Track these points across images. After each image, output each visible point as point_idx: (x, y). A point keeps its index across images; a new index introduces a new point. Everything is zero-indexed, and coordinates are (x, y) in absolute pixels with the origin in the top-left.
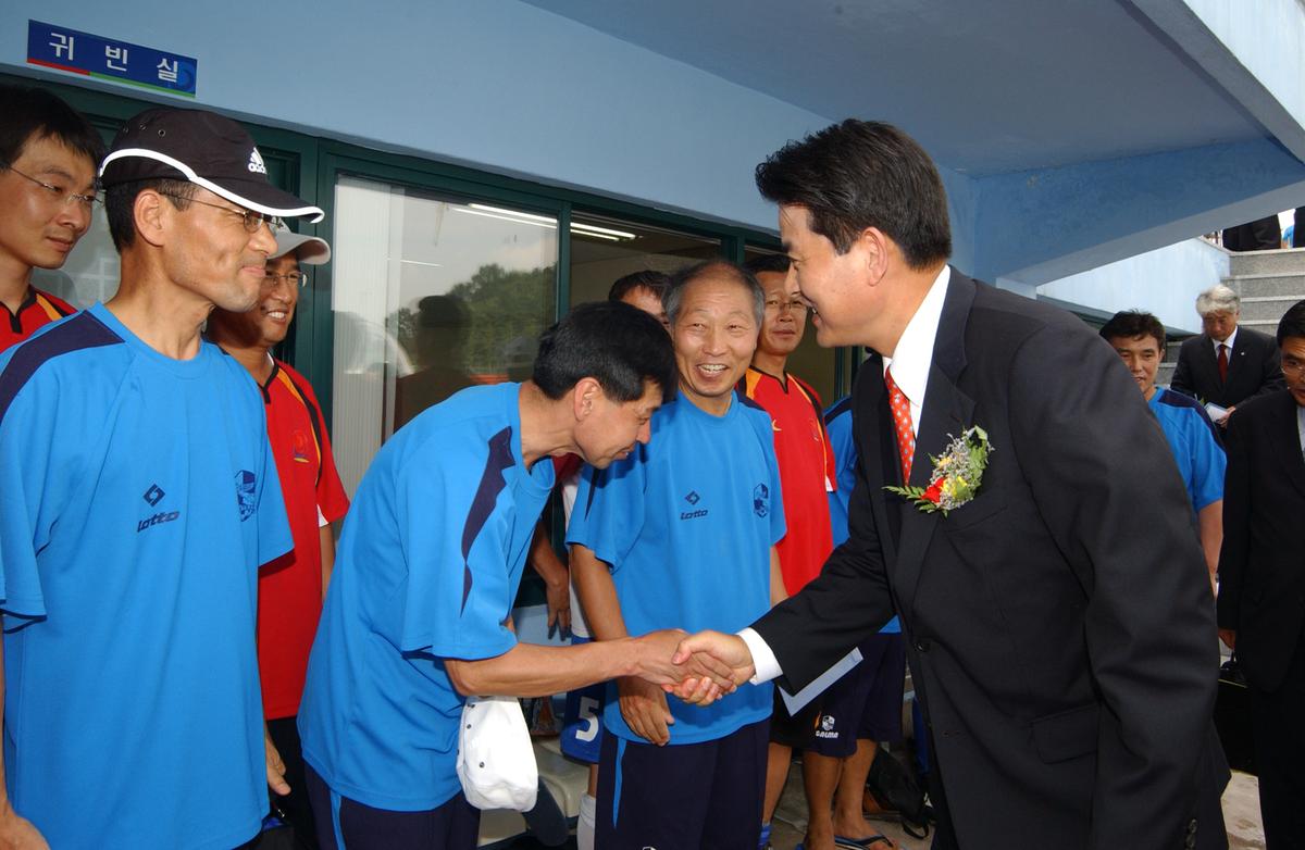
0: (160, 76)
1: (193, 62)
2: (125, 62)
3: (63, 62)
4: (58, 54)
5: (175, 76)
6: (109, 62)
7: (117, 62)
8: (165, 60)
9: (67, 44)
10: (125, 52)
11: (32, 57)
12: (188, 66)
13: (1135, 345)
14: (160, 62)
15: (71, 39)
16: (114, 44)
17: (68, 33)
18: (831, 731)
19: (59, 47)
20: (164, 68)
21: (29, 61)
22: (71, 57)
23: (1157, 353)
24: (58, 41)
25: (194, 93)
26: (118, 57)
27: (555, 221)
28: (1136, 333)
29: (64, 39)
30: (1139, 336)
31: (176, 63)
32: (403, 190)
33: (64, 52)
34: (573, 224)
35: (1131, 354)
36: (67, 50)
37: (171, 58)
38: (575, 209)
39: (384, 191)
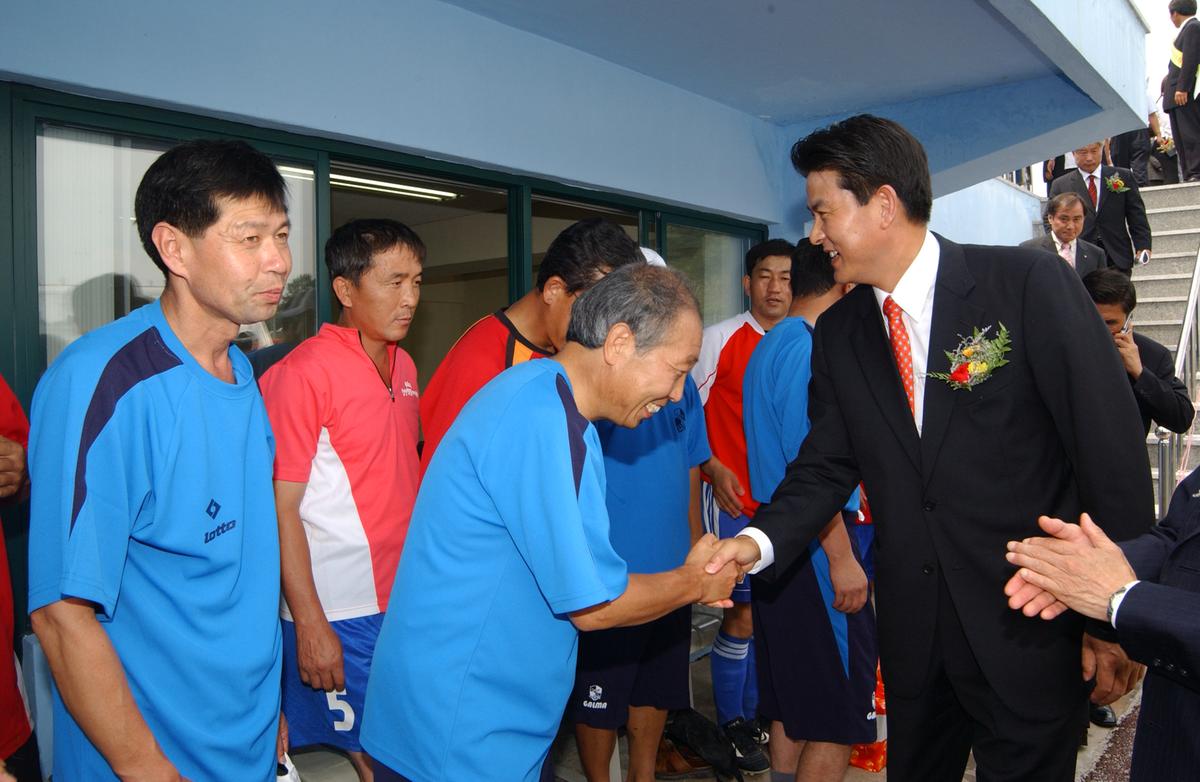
18: (599, 701)
27: (311, 173)
32: (129, 142)
34: (332, 176)
38: (333, 159)
39: (106, 144)
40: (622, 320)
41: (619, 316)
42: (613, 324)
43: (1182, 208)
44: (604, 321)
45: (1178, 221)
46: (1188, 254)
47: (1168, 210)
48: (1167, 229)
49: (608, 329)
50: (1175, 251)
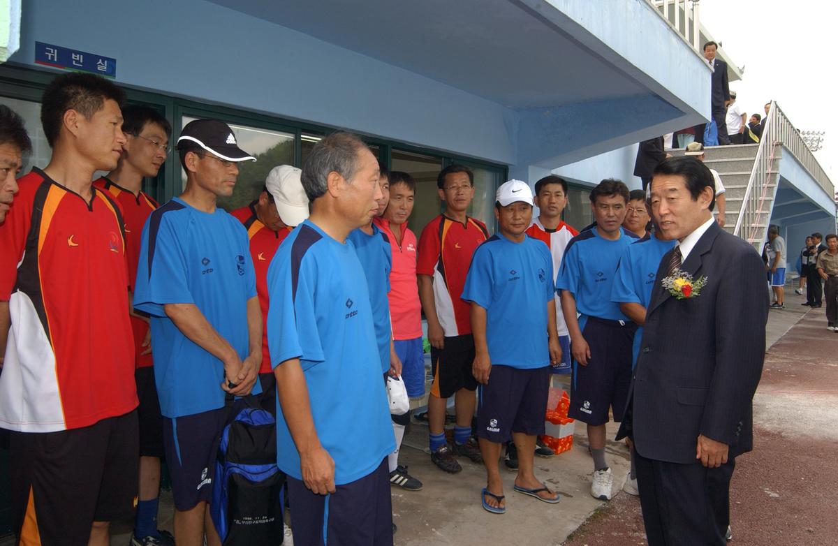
0: (99, 68)
1: (114, 61)
2: (81, 61)
3: (52, 63)
4: (50, 59)
5: (105, 68)
6: (74, 62)
7: (78, 62)
8: (100, 60)
9: (54, 53)
10: (82, 56)
11: (37, 60)
12: (112, 62)
13: (610, 201)
14: (98, 61)
15: (56, 51)
16: (77, 53)
17: (54, 47)
19: (50, 55)
20: (100, 64)
21: (36, 62)
22: (56, 60)
23: (624, 206)
24: (50, 52)
25: (115, 76)
26: (78, 59)
27: (292, 137)
28: (610, 193)
29: (52, 50)
30: (612, 195)
31: (106, 62)
33: (53, 57)
35: (607, 206)
36: (54, 56)
37: (104, 59)
40: (331, 171)
41: (328, 169)
42: (328, 175)
43: (744, 159)
44: (321, 176)
45: (742, 166)
46: (742, 186)
47: (737, 159)
48: (735, 171)
49: (326, 179)
50: (739, 184)
